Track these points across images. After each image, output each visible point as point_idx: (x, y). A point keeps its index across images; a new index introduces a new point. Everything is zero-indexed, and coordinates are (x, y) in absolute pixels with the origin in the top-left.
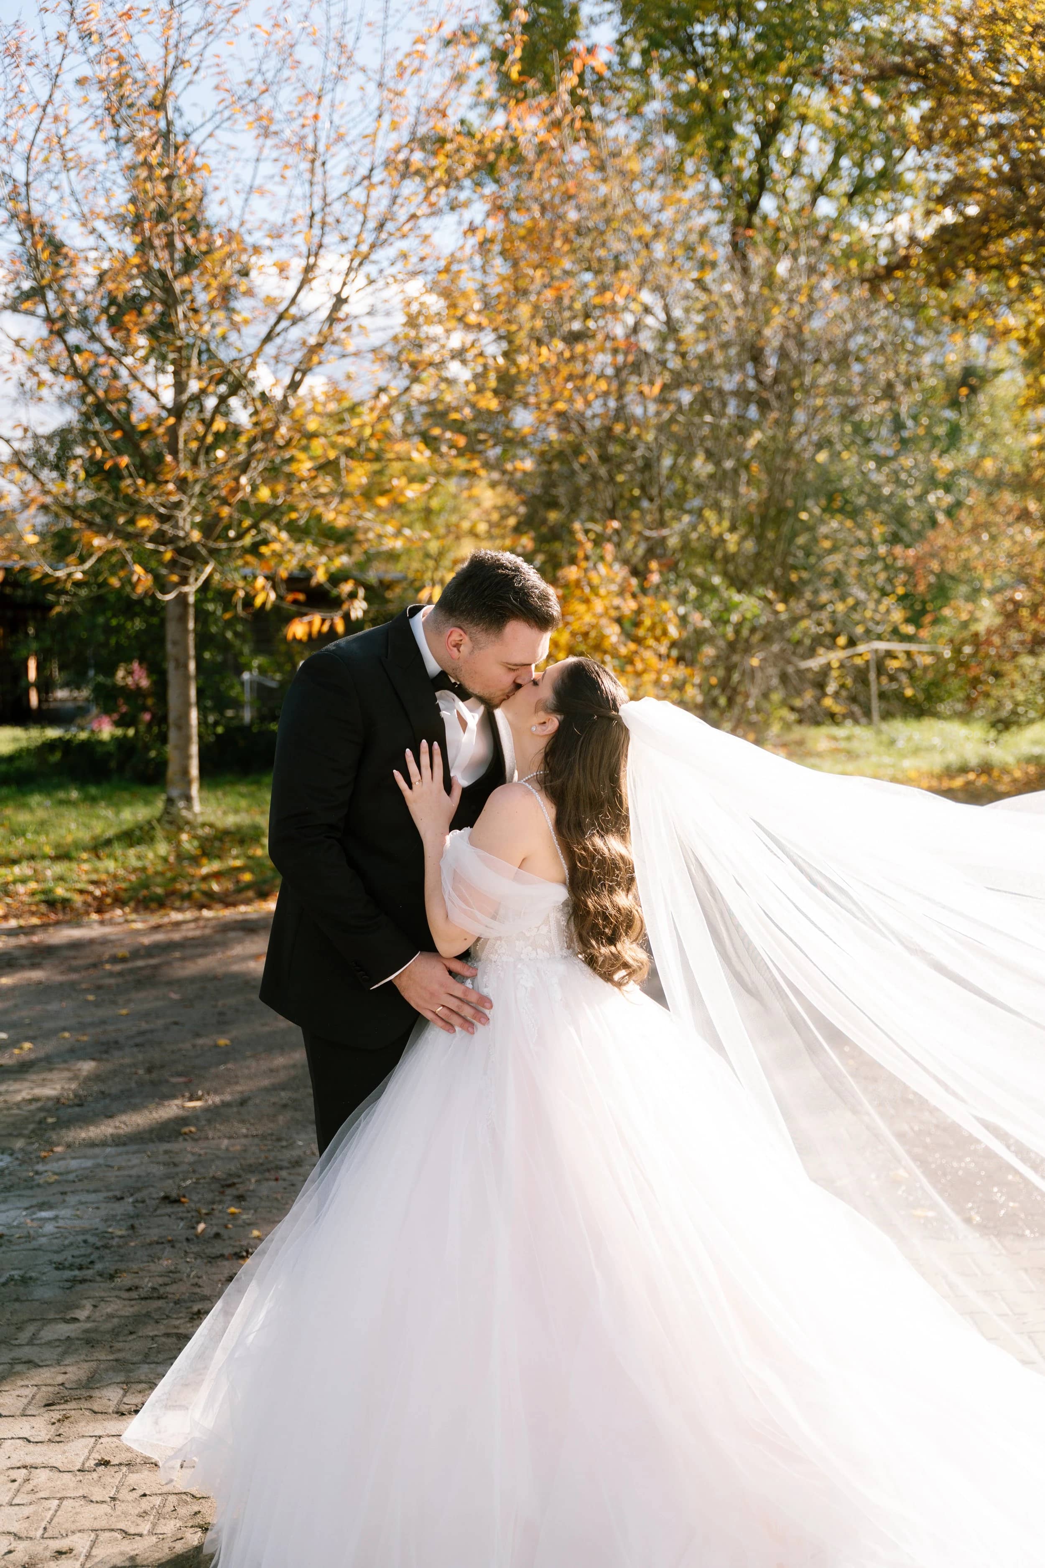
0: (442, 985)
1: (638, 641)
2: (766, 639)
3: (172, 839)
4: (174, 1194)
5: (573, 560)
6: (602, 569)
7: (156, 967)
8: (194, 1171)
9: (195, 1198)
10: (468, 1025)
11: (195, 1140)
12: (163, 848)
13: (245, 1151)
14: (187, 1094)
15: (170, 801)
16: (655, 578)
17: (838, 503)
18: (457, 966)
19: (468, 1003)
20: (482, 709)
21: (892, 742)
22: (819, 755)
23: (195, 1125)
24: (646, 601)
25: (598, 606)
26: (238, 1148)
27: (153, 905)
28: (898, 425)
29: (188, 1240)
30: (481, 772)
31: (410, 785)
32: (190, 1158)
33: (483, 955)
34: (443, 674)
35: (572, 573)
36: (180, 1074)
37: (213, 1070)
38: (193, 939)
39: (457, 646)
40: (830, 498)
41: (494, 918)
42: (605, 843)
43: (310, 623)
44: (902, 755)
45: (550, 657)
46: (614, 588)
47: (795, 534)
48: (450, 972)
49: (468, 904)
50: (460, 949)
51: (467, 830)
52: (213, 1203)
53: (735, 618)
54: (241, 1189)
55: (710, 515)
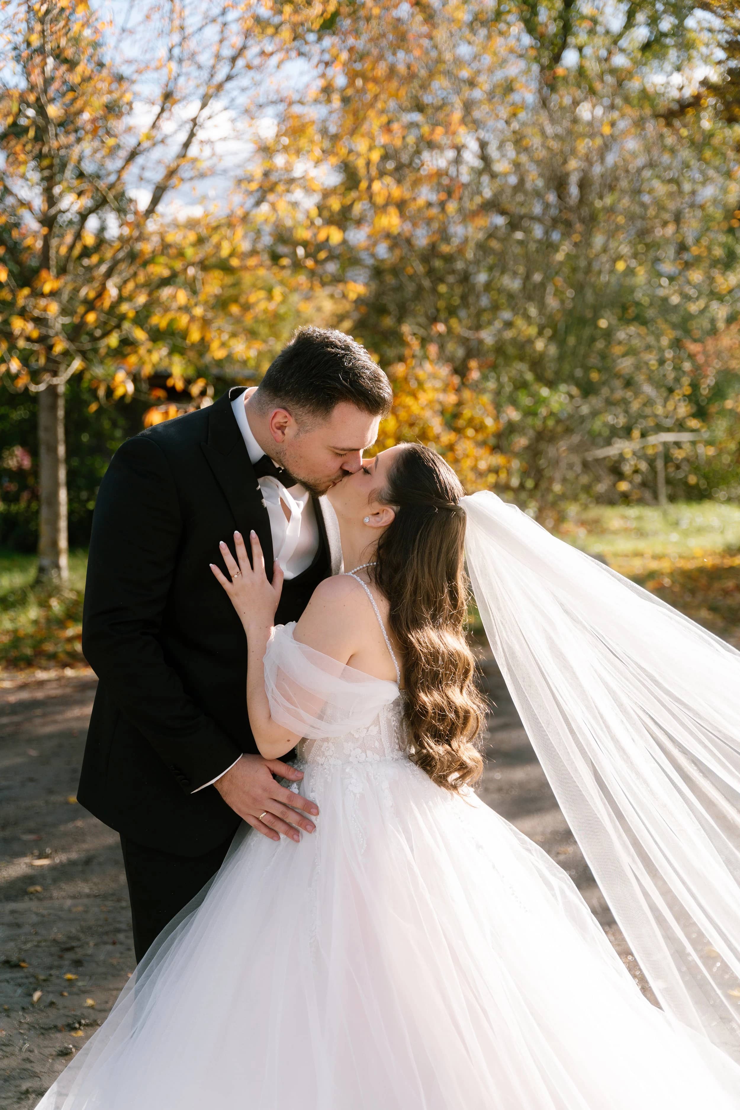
0: (265, 790)
1: (458, 431)
2: (569, 431)
3: (44, 604)
4: (14, 959)
5: (401, 359)
6: (428, 367)
7: (18, 724)
8: (36, 934)
9: (35, 962)
10: (293, 832)
11: (40, 899)
12: (33, 613)
13: (86, 912)
14: (36, 852)
15: (42, 570)
16: (475, 375)
17: (632, 312)
18: (281, 769)
19: (292, 809)
20: (306, 496)
21: (676, 524)
22: (615, 532)
23: (42, 885)
24: (467, 394)
25: (424, 398)
26: (80, 909)
27: (22, 665)
28: (682, 248)
29: (23, 1009)
30: (307, 563)
31: (230, 579)
32: (34, 919)
33: (310, 758)
34: (266, 459)
35: (400, 369)
36: (30, 831)
37: (62, 828)
38: (55, 698)
39: (281, 428)
40: (624, 308)
41: (321, 717)
42: (440, 637)
43: (166, 413)
44: (686, 534)
45: (380, 444)
46: (439, 384)
47: (593, 340)
48: (275, 776)
49: (292, 703)
50: (284, 749)
51: (292, 625)
52: (51, 968)
53: (543, 411)
54: (79, 954)
55: (520, 323)
